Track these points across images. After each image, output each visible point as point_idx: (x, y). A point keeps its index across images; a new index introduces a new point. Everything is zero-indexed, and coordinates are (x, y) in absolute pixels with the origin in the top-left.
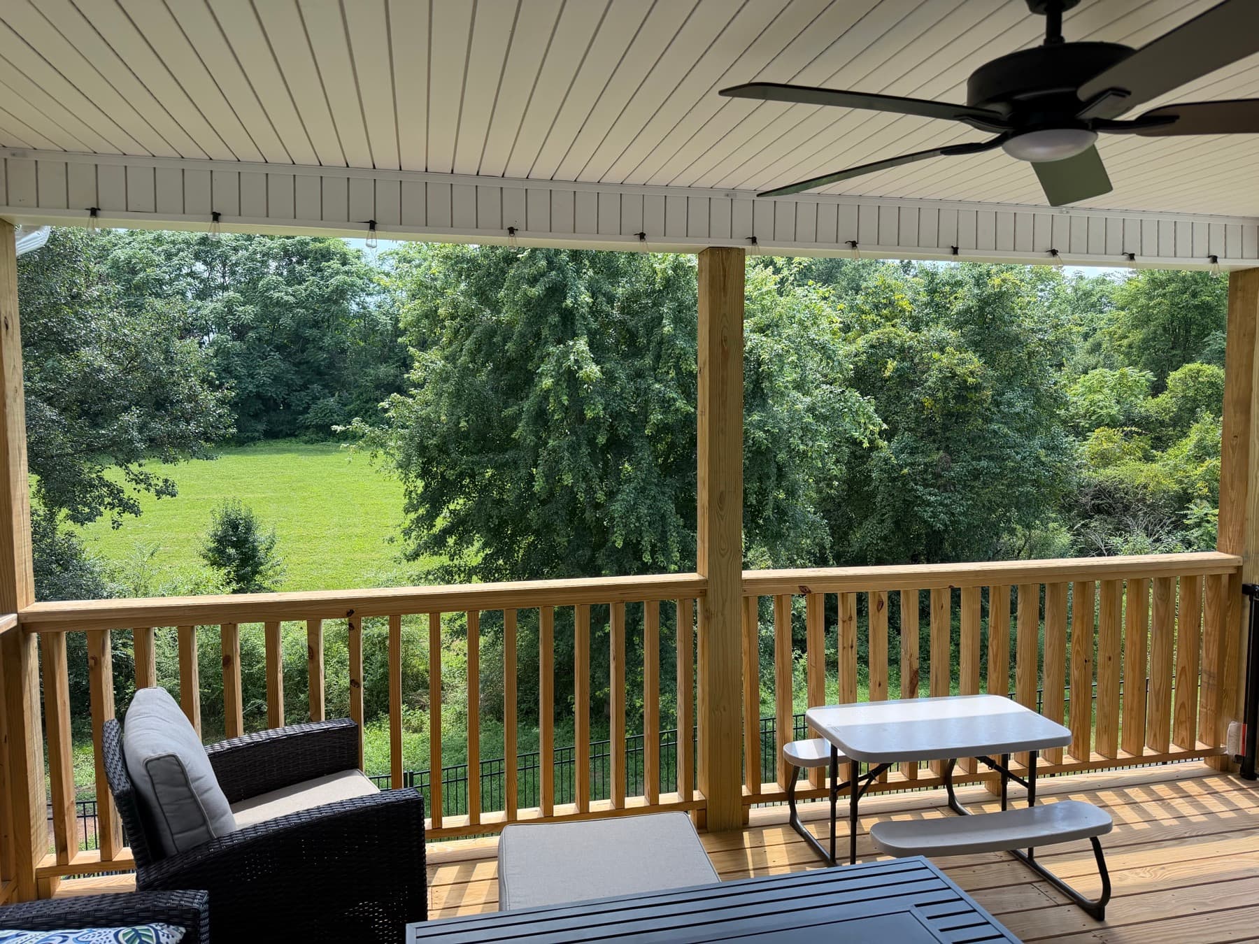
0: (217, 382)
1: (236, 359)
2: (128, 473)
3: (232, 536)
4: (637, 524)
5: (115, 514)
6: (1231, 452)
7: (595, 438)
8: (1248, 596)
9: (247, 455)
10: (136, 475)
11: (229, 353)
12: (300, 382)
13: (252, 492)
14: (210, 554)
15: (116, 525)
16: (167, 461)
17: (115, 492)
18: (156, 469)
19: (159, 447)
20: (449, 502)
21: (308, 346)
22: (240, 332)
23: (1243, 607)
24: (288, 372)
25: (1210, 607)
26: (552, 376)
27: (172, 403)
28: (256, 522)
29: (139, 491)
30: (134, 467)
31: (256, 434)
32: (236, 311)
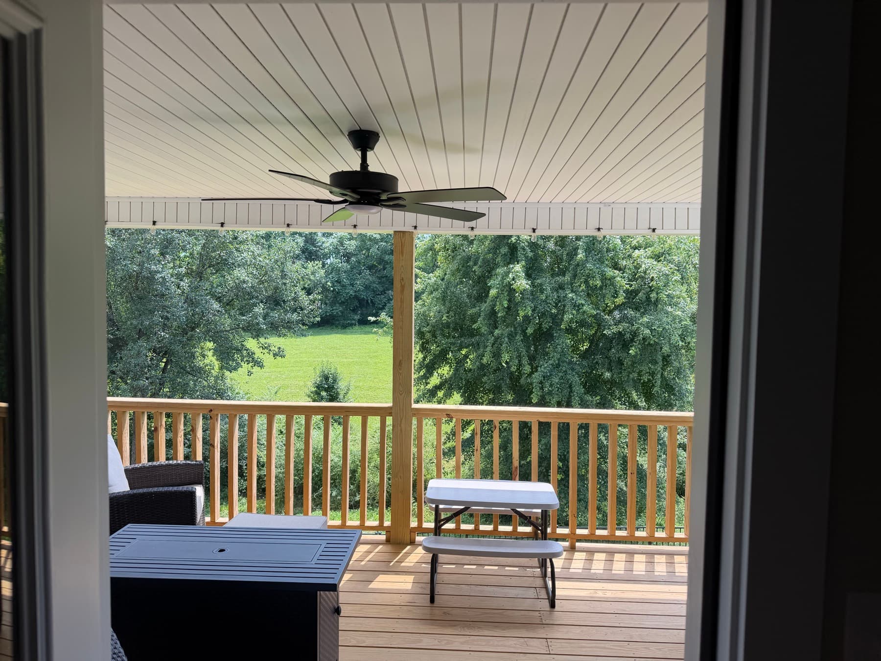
0: (332, 289)
1: (344, 274)
2: (258, 343)
3: (325, 384)
4: (550, 389)
5: (250, 367)
7: (527, 329)
9: (347, 335)
10: (263, 344)
11: (339, 270)
12: (381, 289)
13: (346, 358)
14: (312, 395)
15: (250, 373)
16: (280, 336)
17: (251, 354)
18: (275, 341)
19: (275, 328)
20: (438, 368)
21: (387, 266)
22: (347, 256)
24: (374, 282)
26: (497, 288)
27: (284, 301)
28: (340, 377)
29: (264, 354)
30: (262, 340)
31: (353, 322)
32: (345, 244)
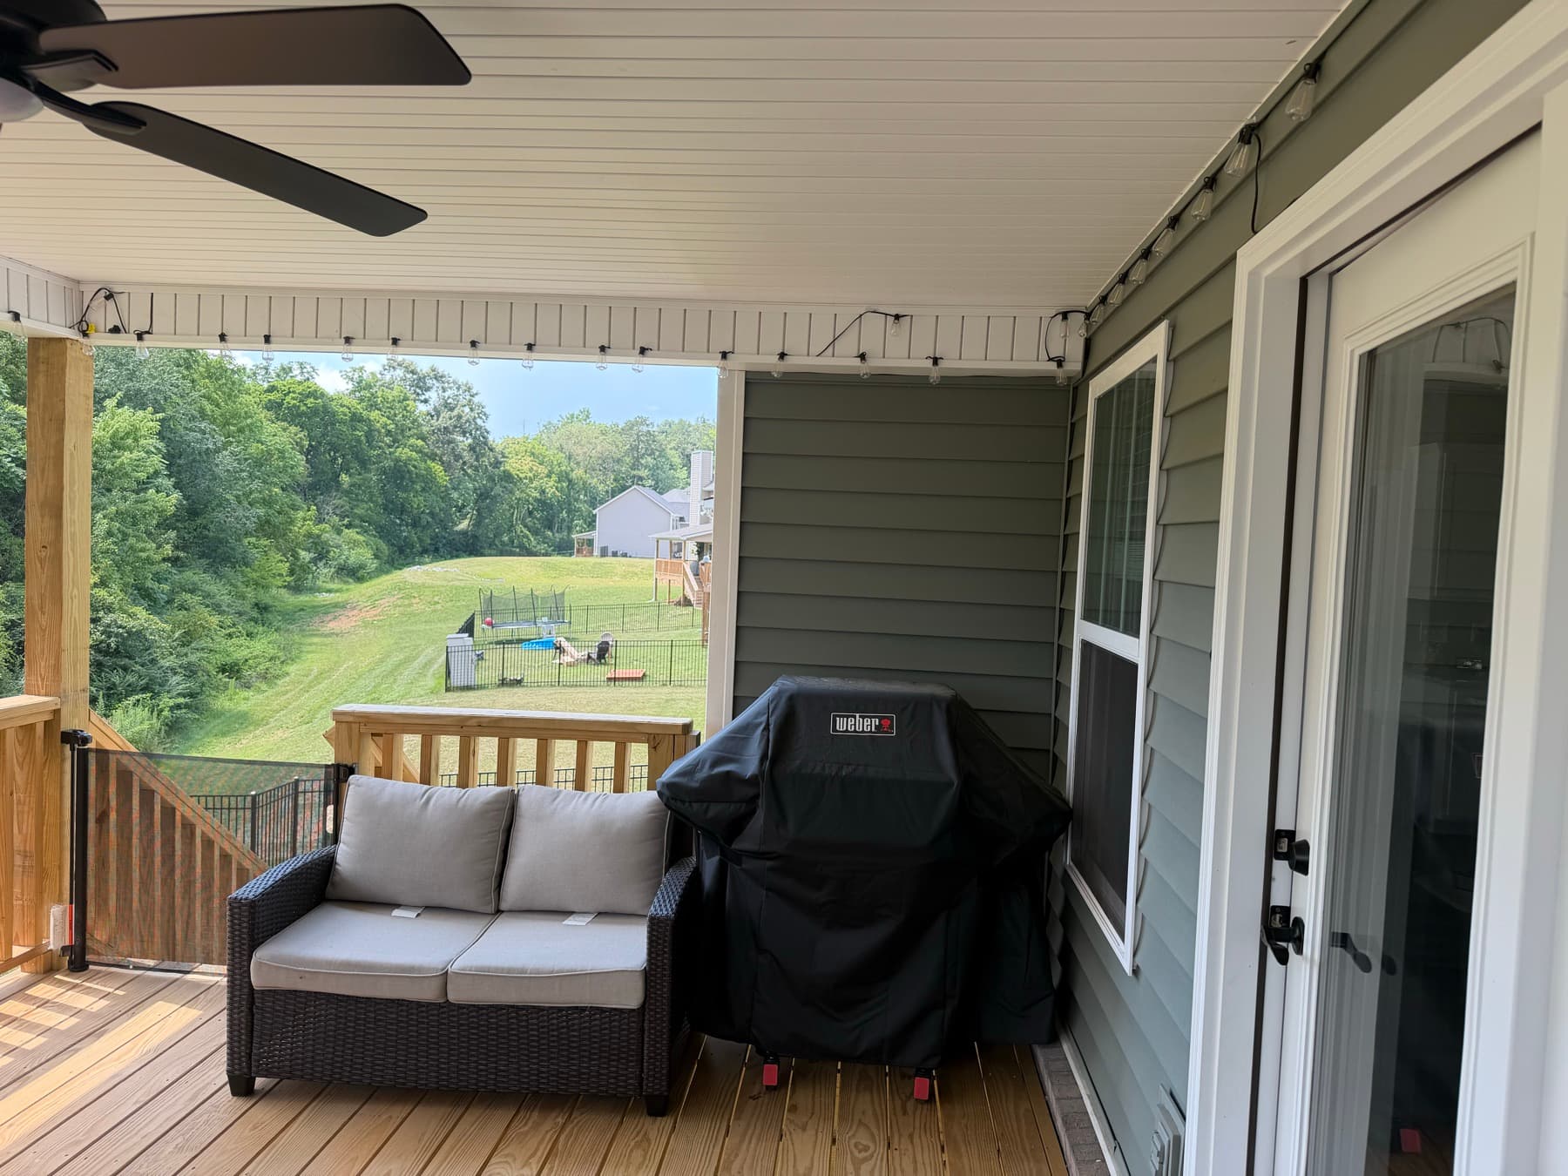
6: (39, 565)
8: (68, 746)
23: (63, 760)
25: (22, 768)
